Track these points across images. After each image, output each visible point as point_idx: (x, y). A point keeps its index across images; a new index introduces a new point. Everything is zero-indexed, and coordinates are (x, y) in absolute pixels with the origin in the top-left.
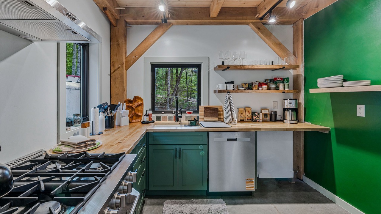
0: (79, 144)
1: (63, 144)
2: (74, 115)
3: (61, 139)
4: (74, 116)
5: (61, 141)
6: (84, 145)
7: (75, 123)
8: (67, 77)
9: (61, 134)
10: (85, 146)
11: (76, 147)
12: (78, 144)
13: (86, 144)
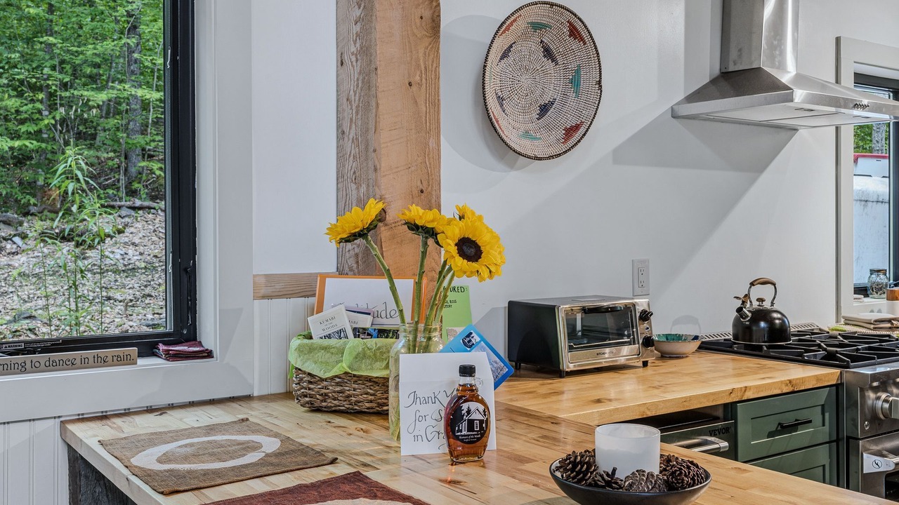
0: (878, 323)
1: (848, 321)
2: (871, 270)
3: (844, 313)
4: (871, 274)
5: (844, 317)
6: (889, 325)
7: (873, 291)
8: (856, 161)
9: (843, 304)
10: (890, 328)
11: (872, 326)
12: (876, 321)
13: (892, 324)
